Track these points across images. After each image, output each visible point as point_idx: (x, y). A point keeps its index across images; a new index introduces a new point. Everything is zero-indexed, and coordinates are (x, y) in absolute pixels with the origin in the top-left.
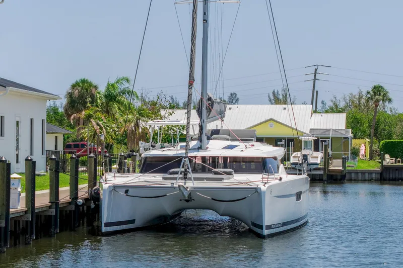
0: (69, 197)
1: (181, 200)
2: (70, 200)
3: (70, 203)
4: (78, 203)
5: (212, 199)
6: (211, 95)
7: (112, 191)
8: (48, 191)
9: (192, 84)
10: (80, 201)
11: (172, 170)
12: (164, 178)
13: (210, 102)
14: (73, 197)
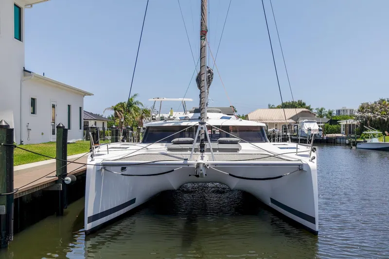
0: (55, 173)
1: (190, 175)
2: (57, 178)
3: (56, 182)
4: (66, 182)
5: (230, 175)
6: (211, 67)
7: (101, 170)
8: (54, 161)
9: (205, 35)
10: (68, 179)
11: (176, 140)
12: (169, 149)
13: (209, 74)
14: (59, 174)
